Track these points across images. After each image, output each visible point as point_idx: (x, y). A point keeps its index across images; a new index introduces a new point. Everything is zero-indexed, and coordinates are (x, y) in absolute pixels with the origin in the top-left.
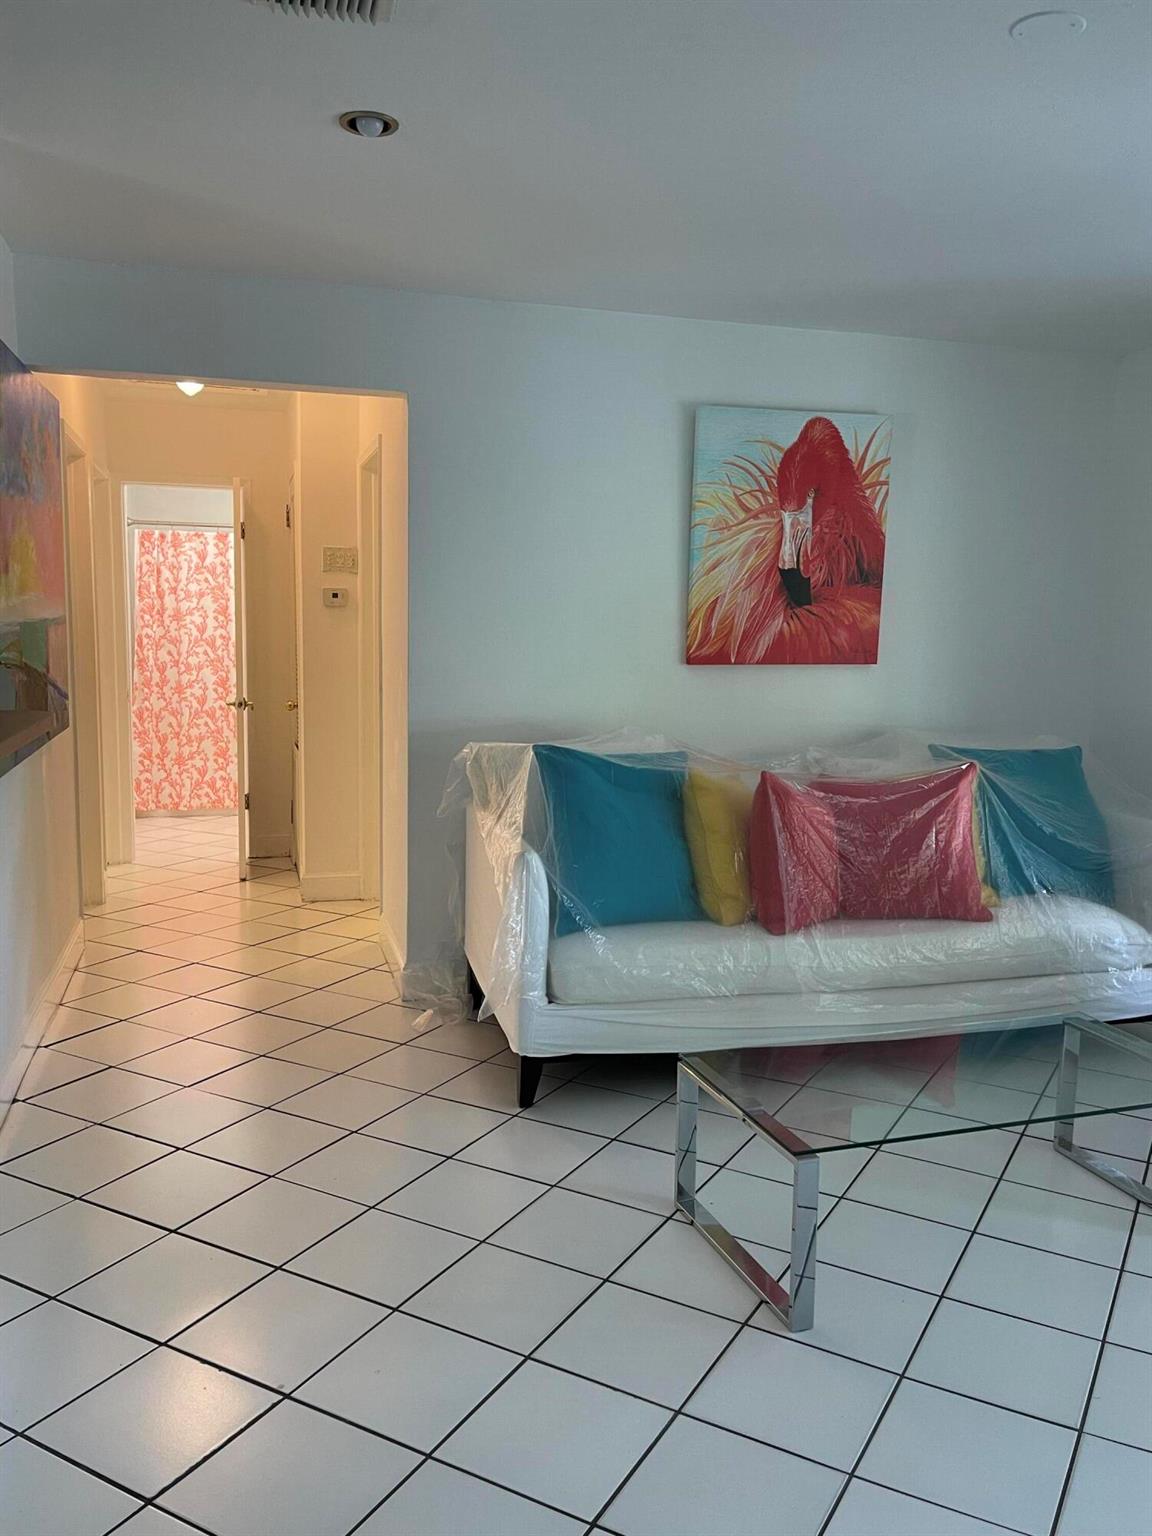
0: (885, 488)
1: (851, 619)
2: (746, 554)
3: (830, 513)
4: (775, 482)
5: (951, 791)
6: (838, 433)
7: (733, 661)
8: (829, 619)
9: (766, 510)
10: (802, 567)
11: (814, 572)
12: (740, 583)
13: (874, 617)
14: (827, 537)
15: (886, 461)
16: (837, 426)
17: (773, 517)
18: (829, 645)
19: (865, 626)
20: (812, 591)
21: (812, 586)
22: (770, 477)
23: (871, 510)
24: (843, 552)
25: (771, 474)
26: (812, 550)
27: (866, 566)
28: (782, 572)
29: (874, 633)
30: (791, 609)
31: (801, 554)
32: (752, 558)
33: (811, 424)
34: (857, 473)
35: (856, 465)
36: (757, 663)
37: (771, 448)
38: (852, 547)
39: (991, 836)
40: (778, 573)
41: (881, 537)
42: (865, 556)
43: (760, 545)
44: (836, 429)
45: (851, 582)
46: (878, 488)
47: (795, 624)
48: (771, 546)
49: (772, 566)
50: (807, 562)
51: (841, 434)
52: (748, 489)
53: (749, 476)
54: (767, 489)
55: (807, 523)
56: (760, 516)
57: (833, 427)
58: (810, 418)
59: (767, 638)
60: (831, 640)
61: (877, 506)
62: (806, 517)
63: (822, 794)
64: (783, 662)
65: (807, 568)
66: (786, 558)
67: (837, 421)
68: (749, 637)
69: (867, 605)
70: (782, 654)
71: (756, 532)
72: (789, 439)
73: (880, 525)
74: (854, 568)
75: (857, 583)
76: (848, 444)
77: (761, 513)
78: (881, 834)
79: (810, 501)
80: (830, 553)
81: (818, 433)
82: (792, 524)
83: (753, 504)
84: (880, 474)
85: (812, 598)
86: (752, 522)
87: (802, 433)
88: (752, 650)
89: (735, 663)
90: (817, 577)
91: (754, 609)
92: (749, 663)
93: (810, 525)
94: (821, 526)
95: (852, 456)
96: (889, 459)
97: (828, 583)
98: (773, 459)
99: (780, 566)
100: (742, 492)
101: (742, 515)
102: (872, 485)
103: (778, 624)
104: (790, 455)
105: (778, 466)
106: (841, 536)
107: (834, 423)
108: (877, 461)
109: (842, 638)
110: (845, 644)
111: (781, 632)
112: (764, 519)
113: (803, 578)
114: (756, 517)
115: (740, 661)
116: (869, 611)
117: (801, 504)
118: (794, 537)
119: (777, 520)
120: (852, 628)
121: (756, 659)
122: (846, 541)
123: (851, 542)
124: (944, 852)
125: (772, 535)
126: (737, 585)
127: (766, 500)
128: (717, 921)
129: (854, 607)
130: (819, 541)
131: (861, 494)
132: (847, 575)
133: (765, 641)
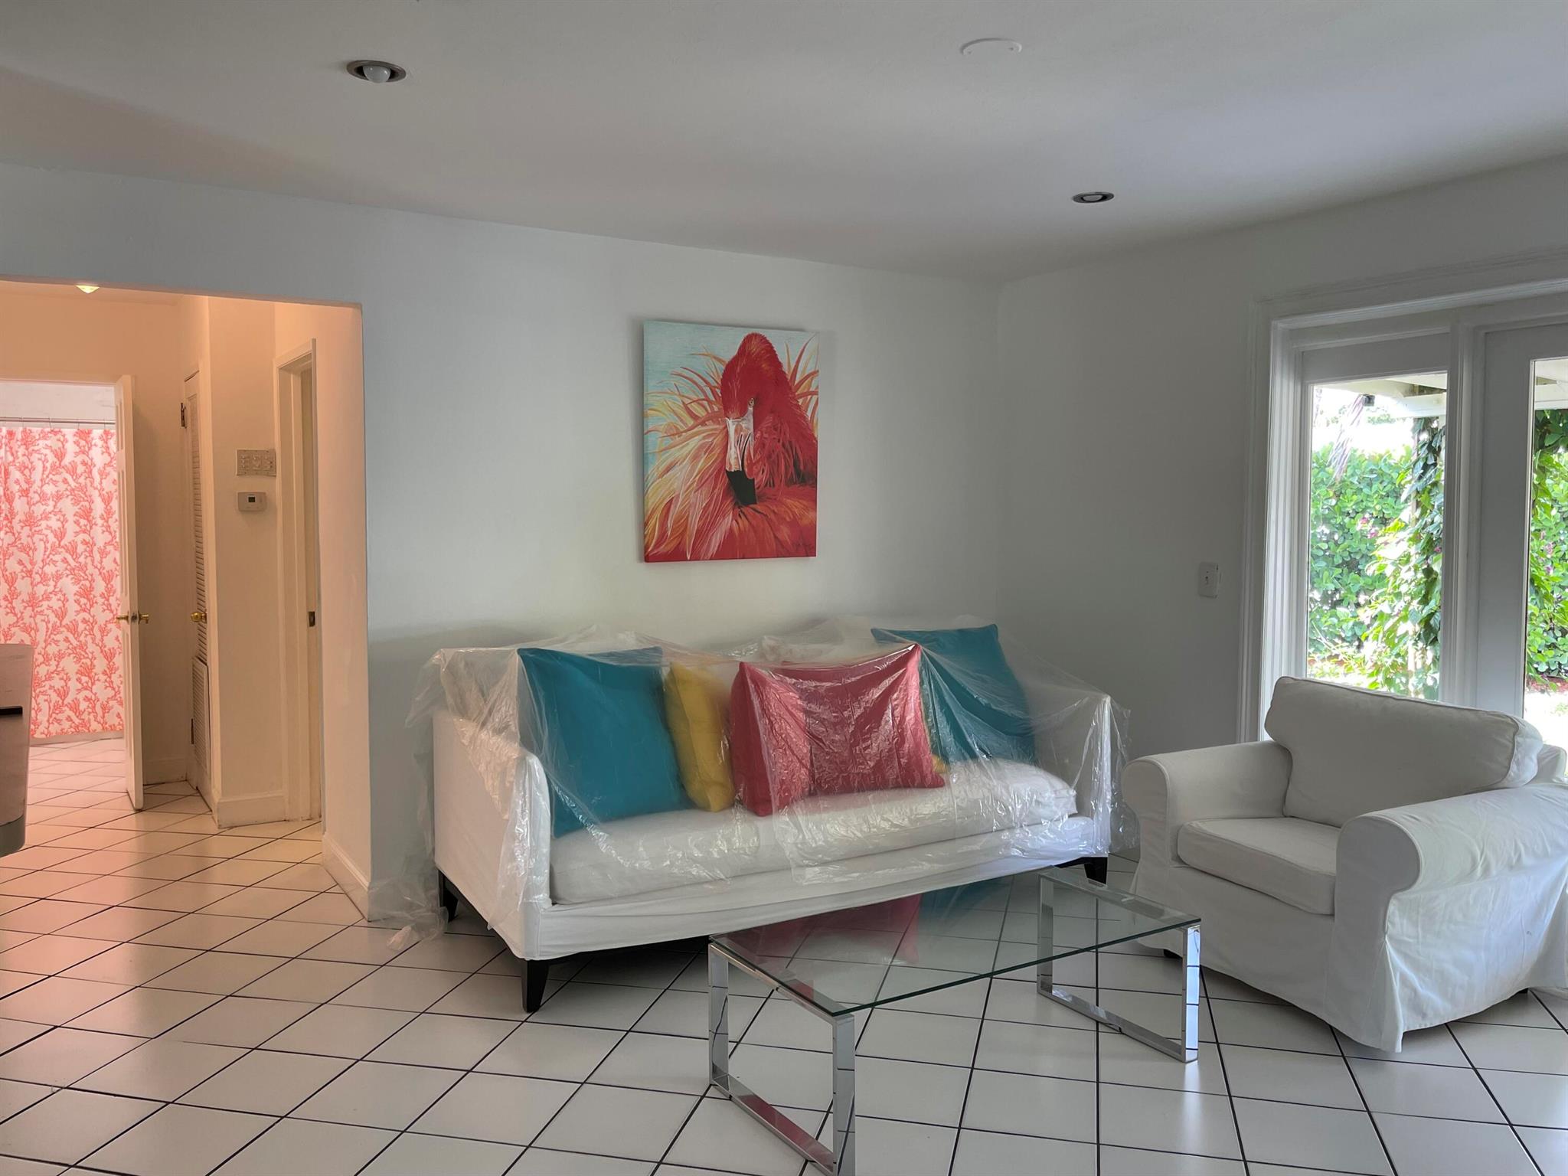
0: (815, 398)
1: (792, 517)
2: (696, 458)
3: (768, 421)
4: (718, 391)
5: (901, 671)
6: (772, 348)
7: (689, 558)
8: (772, 516)
9: (712, 417)
10: (746, 470)
11: (757, 474)
12: (692, 484)
13: (811, 515)
14: (767, 442)
15: (815, 373)
16: (771, 341)
17: (719, 424)
18: (773, 539)
19: (805, 522)
20: (757, 491)
21: (756, 487)
22: (715, 387)
23: (805, 418)
24: (782, 456)
25: (716, 385)
26: (754, 456)
27: (802, 468)
28: (729, 474)
29: (812, 529)
30: (739, 507)
31: (745, 457)
32: (702, 461)
33: (749, 339)
34: (790, 384)
35: (789, 378)
36: (711, 559)
37: (714, 360)
38: (790, 453)
39: (937, 707)
40: (726, 474)
41: (814, 441)
42: (801, 459)
43: (708, 449)
44: (770, 344)
45: (789, 482)
46: (809, 397)
47: (743, 523)
48: (717, 451)
49: (719, 471)
50: (751, 465)
51: (775, 349)
52: (695, 398)
53: (696, 387)
54: (712, 398)
55: (748, 429)
56: (707, 423)
57: (767, 342)
58: (747, 334)
59: (719, 535)
60: (776, 537)
61: (809, 414)
62: (748, 424)
63: (794, 681)
64: (734, 557)
65: (750, 470)
66: (733, 461)
67: (771, 336)
68: (702, 534)
69: (805, 503)
70: (732, 550)
71: (704, 438)
72: (730, 352)
73: (812, 430)
74: (792, 470)
75: (795, 483)
76: (782, 357)
77: (708, 420)
78: (846, 714)
79: (751, 409)
80: (769, 456)
81: (754, 348)
82: (736, 431)
83: (700, 412)
84: (810, 386)
85: (757, 498)
86: (700, 428)
87: (740, 348)
88: (705, 547)
89: (690, 560)
90: (760, 478)
91: (705, 509)
92: (703, 560)
93: (752, 430)
94: (762, 433)
95: (785, 368)
96: (818, 371)
97: (770, 483)
98: (717, 370)
99: (727, 469)
100: (690, 401)
101: (691, 422)
102: (804, 395)
103: (727, 522)
104: (731, 367)
105: (721, 377)
106: (779, 441)
107: (768, 339)
108: (806, 374)
109: (785, 533)
110: (788, 540)
111: (731, 529)
112: (711, 426)
113: (750, 480)
114: (703, 424)
115: (696, 557)
116: (806, 508)
117: (743, 412)
118: (738, 442)
119: (722, 427)
120: (794, 524)
121: (710, 555)
122: (784, 445)
123: (787, 445)
124: (900, 725)
125: (718, 440)
126: (690, 486)
127: (712, 408)
128: (705, 808)
129: (794, 505)
130: (760, 445)
131: (794, 402)
132: (786, 477)
133: (716, 539)
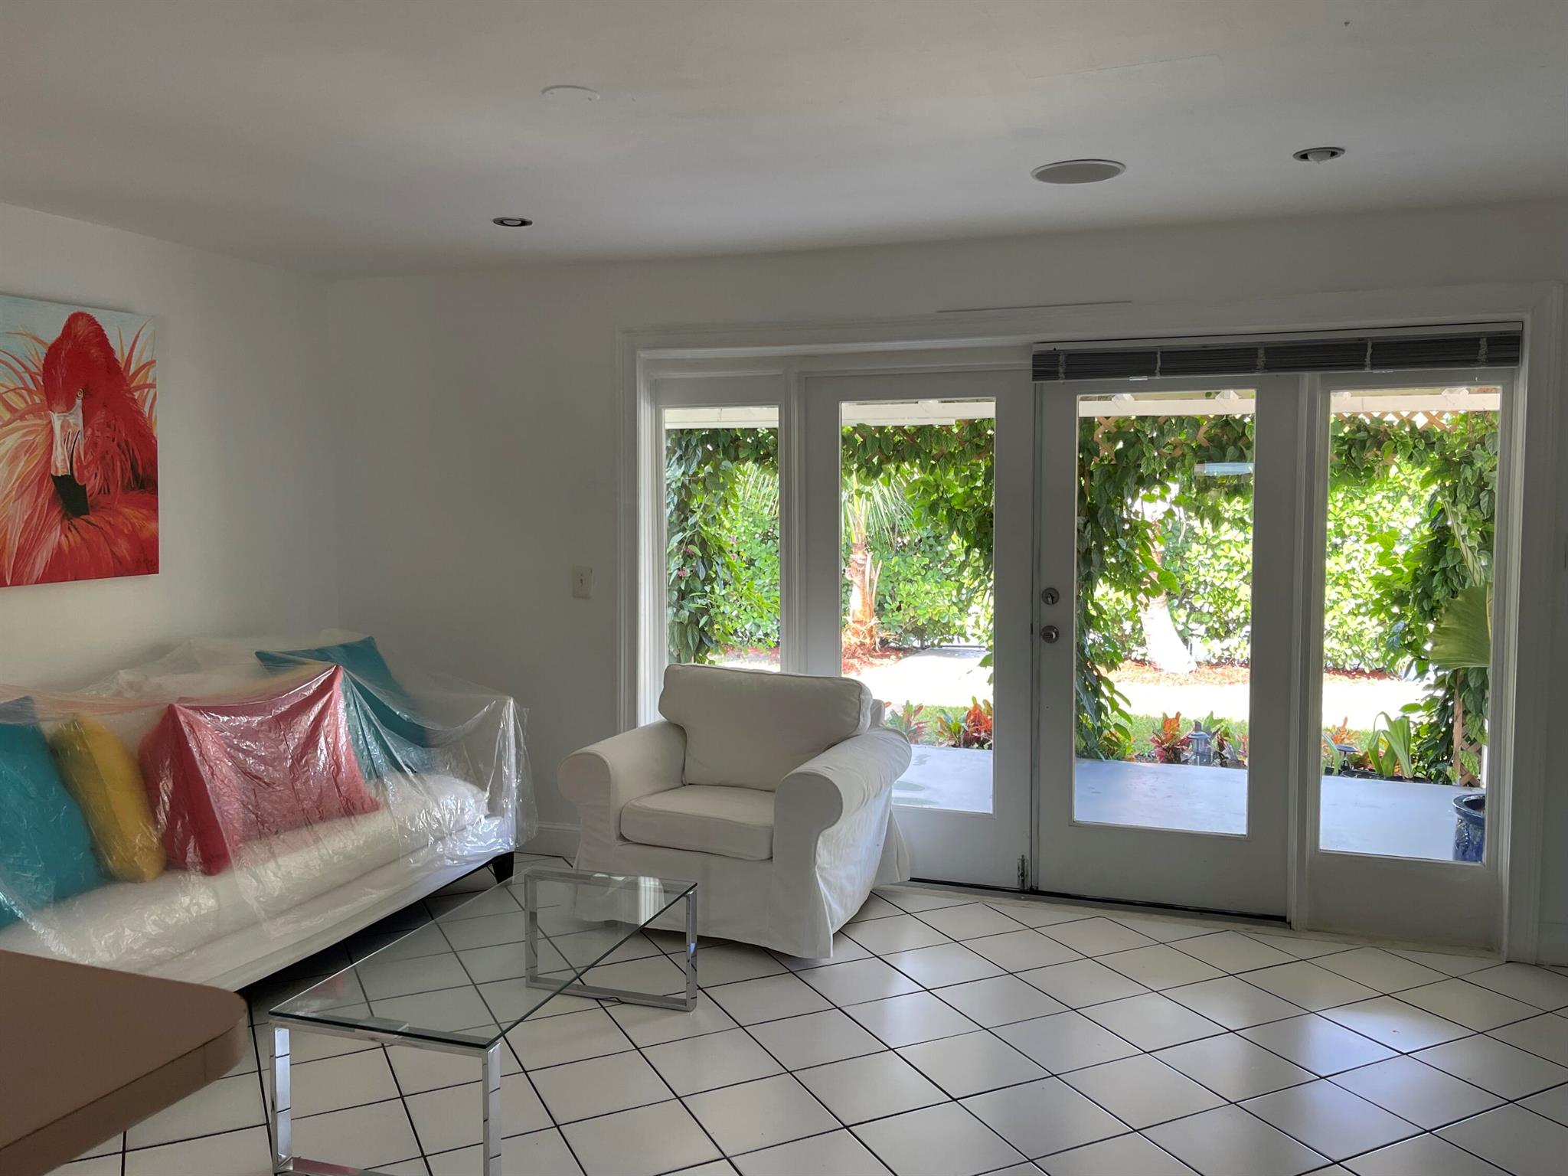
0: (152, 391)
1: (130, 528)
2: (14, 459)
3: (100, 417)
4: (40, 379)
6: (103, 330)
7: (9, 583)
8: (108, 528)
9: (33, 411)
10: (76, 474)
11: (89, 479)
12: (10, 492)
13: (152, 526)
14: (99, 441)
15: (152, 363)
16: (100, 324)
17: (40, 417)
18: (110, 555)
19: (145, 534)
20: (89, 500)
21: (88, 495)
22: (36, 374)
23: (142, 414)
24: (118, 458)
25: (37, 371)
26: (85, 457)
27: (140, 471)
28: (56, 479)
29: (154, 542)
30: (69, 520)
31: (74, 459)
32: (22, 464)
33: (74, 318)
34: (124, 374)
35: (122, 366)
36: (36, 583)
37: (33, 341)
38: (127, 452)
40: (51, 480)
41: (153, 441)
42: (140, 462)
43: (30, 449)
44: (100, 326)
45: (127, 488)
46: (146, 390)
47: (73, 537)
48: (40, 452)
49: (44, 474)
50: (81, 468)
51: (105, 332)
52: (11, 386)
53: (13, 373)
54: (32, 387)
55: (77, 425)
56: (26, 416)
57: (96, 323)
58: (72, 313)
59: (44, 555)
60: (113, 553)
61: (146, 409)
62: (76, 419)
63: (226, 718)
65: (81, 474)
66: (59, 464)
67: (100, 317)
68: (24, 553)
69: (145, 512)
70: (61, 570)
71: (24, 435)
73: (151, 429)
74: (129, 474)
75: (133, 489)
77: (27, 414)
79: (79, 402)
80: (103, 458)
81: (81, 328)
82: (62, 427)
83: (19, 404)
84: (146, 378)
85: (90, 508)
86: (18, 423)
87: (65, 327)
88: (28, 569)
89: (10, 586)
90: (93, 484)
91: (27, 522)
92: (27, 584)
93: (81, 427)
94: (93, 430)
95: (118, 356)
97: (105, 490)
98: (37, 353)
99: (53, 473)
100: (6, 390)
101: (7, 416)
102: (139, 388)
103: (55, 537)
104: (54, 351)
105: (43, 362)
106: (113, 441)
107: (97, 319)
108: (142, 364)
109: (123, 548)
110: (127, 556)
111: (59, 545)
112: (31, 421)
113: (80, 486)
114: (22, 418)
115: (17, 582)
116: (148, 519)
117: (70, 405)
118: (66, 441)
119: (45, 422)
120: (133, 537)
121: (35, 577)
122: (119, 446)
123: (123, 444)
124: (334, 752)
125: (41, 438)
126: (7, 495)
127: (33, 400)
129: (132, 514)
130: (92, 444)
131: (130, 396)
132: (122, 481)
133: (42, 558)
